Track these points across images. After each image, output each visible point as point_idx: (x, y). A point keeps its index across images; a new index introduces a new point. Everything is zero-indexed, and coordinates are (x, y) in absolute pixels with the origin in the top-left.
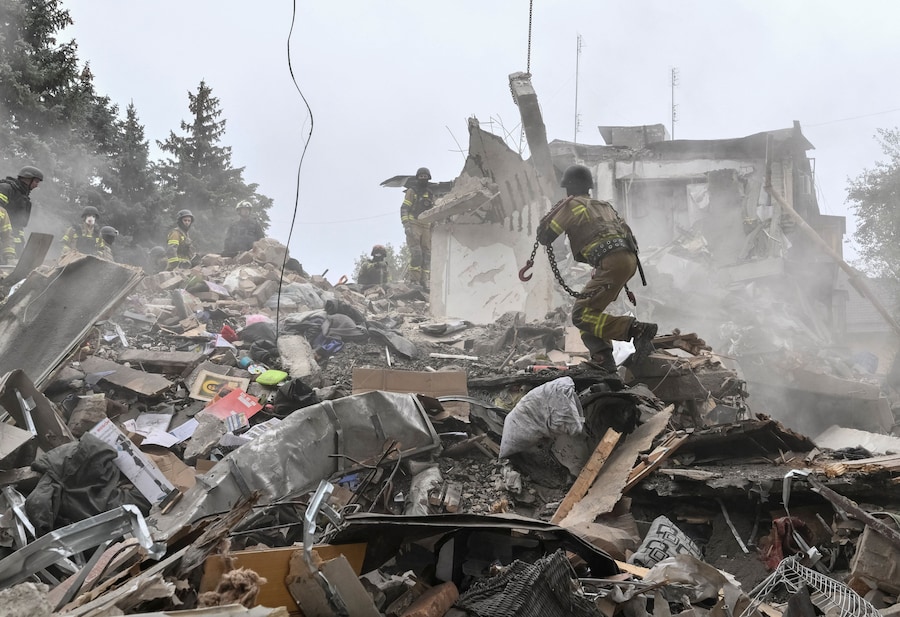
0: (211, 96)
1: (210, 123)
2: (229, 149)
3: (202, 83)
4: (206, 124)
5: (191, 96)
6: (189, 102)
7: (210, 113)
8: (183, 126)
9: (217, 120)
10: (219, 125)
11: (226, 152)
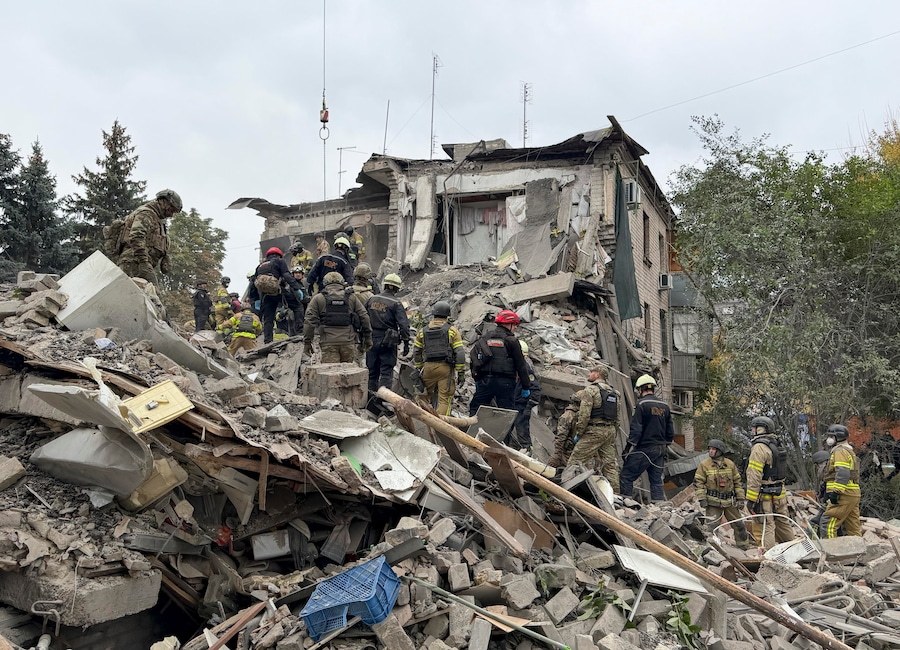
0: (125, 135)
1: (124, 159)
2: (144, 183)
3: (116, 123)
4: (119, 160)
5: (105, 135)
6: (102, 140)
7: (124, 150)
8: (98, 162)
9: (130, 156)
10: (132, 161)
11: (142, 186)
